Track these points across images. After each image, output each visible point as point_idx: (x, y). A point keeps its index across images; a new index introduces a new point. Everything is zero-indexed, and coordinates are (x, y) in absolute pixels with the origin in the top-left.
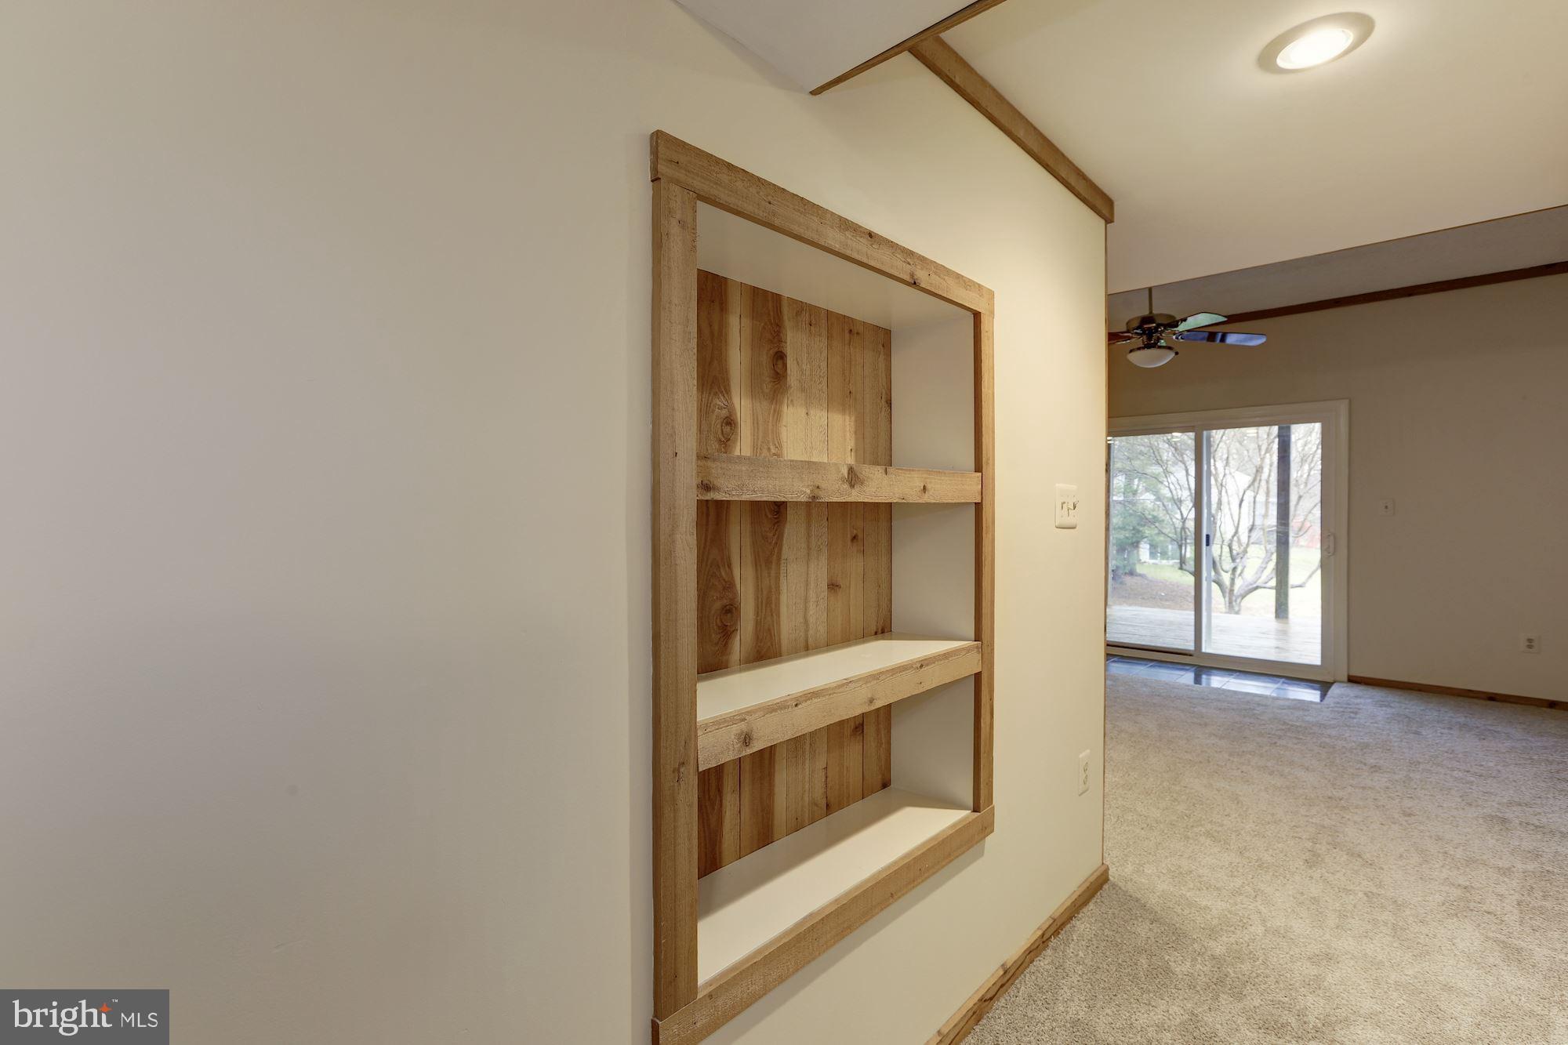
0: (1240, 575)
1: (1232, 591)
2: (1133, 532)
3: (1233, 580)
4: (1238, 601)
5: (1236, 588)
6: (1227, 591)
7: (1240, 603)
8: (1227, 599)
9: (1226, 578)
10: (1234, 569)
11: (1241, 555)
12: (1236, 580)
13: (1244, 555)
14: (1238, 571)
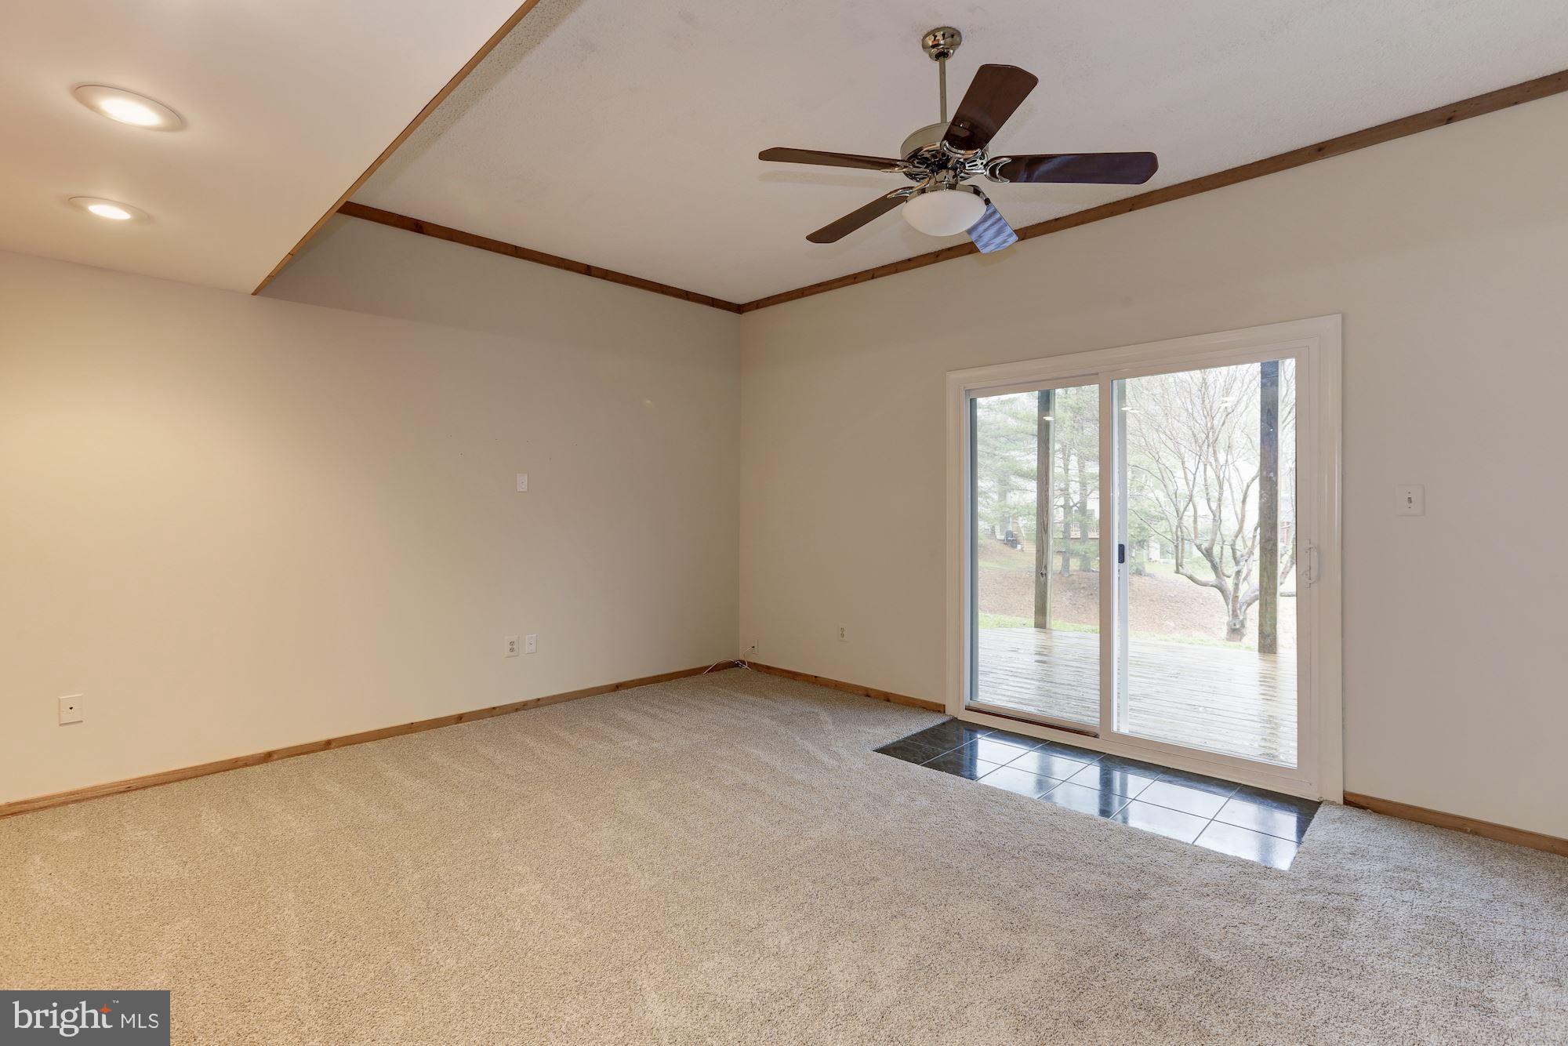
0: (1245, 579)
1: (1236, 597)
2: (1139, 530)
3: (1237, 585)
4: (1244, 608)
5: (1241, 594)
6: (1231, 597)
7: (1245, 611)
8: (1230, 606)
9: (1229, 583)
10: (1238, 573)
11: (1246, 558)
12: (1240, 586)
13: (1249, 557)
14: (1243, 575)
